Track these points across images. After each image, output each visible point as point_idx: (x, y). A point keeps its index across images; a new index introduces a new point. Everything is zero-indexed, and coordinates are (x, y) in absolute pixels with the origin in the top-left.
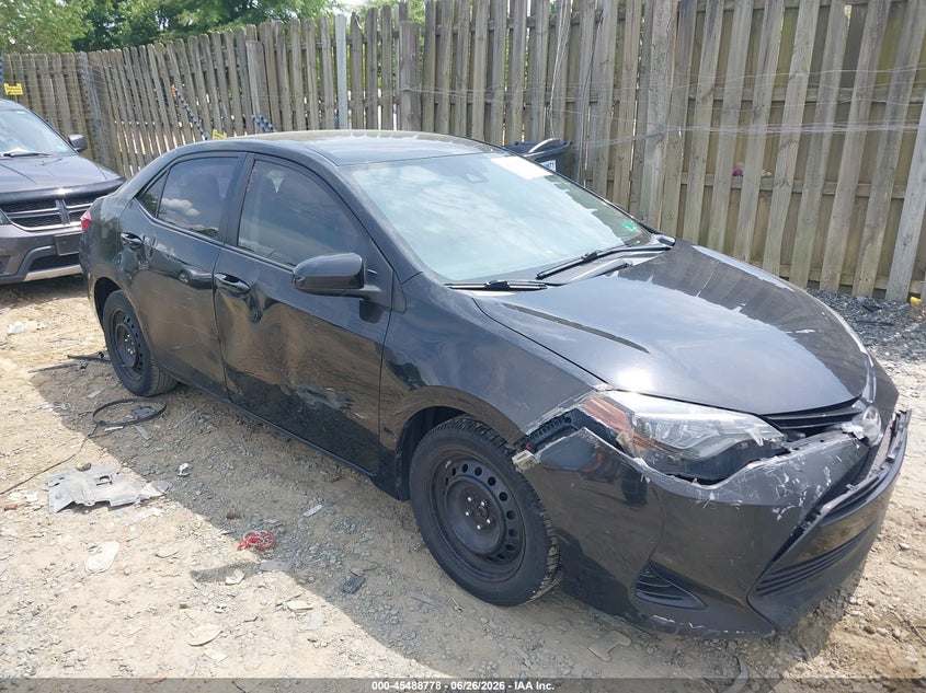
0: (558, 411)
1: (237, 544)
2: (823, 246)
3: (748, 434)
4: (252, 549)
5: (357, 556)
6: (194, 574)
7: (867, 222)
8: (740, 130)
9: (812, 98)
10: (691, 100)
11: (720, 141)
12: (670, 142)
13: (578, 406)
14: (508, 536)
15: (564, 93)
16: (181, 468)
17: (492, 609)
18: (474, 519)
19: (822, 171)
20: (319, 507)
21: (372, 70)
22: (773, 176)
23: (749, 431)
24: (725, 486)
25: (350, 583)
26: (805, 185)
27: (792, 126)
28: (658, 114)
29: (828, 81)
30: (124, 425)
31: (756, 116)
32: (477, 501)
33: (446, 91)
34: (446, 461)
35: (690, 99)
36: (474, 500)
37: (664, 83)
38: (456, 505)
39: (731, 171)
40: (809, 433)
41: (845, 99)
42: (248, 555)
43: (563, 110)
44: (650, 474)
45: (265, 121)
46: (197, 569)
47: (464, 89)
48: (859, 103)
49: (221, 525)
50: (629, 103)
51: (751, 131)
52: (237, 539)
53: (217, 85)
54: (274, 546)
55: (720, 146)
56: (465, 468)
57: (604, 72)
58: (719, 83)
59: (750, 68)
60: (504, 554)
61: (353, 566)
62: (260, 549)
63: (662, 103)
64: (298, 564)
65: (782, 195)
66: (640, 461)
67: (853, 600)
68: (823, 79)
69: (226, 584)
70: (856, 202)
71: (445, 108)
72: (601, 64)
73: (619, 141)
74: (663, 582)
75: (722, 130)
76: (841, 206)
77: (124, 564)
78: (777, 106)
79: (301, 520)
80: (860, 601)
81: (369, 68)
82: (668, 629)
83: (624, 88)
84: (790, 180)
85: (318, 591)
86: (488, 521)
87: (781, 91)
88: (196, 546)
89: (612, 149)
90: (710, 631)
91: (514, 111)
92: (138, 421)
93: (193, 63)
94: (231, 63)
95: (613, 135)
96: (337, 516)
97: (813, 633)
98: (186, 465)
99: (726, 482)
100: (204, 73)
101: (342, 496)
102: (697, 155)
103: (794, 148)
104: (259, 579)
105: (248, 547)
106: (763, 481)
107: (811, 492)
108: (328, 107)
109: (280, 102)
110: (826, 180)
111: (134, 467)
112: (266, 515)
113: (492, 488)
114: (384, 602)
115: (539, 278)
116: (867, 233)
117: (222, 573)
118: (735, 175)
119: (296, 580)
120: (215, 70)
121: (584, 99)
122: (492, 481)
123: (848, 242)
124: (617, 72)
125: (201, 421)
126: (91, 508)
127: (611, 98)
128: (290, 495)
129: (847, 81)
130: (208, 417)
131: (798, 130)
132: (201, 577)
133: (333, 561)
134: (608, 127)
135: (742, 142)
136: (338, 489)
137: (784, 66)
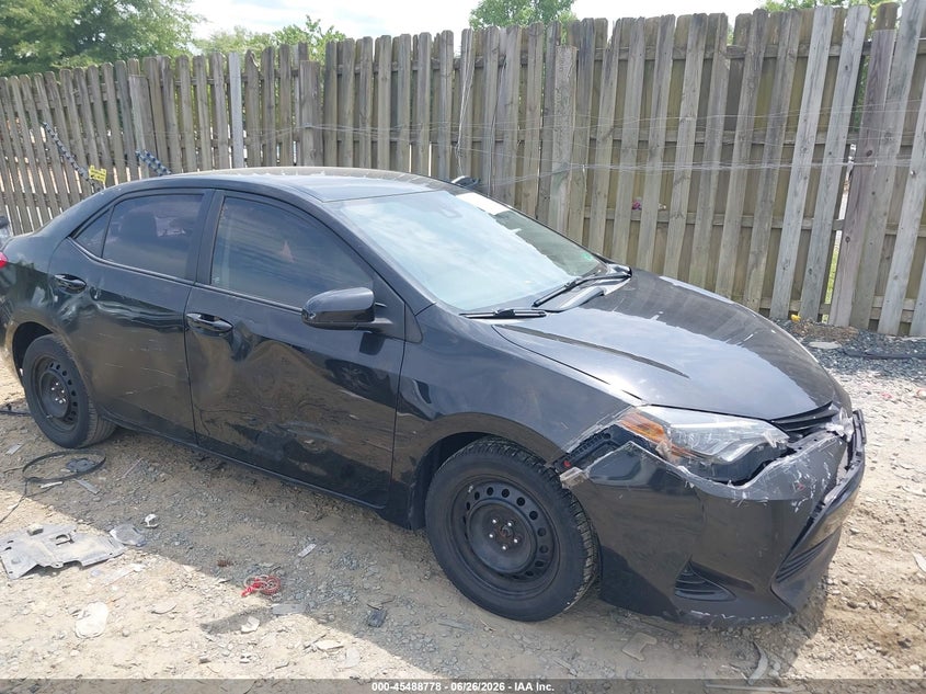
0: (597, 428)
1: (240, 591)
2: (715, 272)
3: (763, 438)
4: (257, 594)
5: (368, 591)
6: (204, 627)
7: (752, 249)
8: (638, 168)
9: (700, 140)
10: (593, 140)
11: (620, 177)
12: (574, 178)
13: (616, 422)
14: (539, 554)
15: (470, 131)
16: (147, 520)
17: (521, 626)
18: (498, 541)
19: (711, 204)
20: (312, 547)
21: (270, 107)
22: (668, 209)
23: (763, 434)
24: (753, 485)
25: (374, 617)
26: (698, 217)
27: (684, 164)
28: (563, 154)
29: (714, 125)
30: (63, 479)
31: (652, 155)
32: (503, 522)
33: (349, 129)
34: (468, 486)
35: (591, 139)
36: (498, 523)
37: (568, 123)
38: (478, 528)
39: (631, 206)
40: (805, 433)
41: (729, 141)
42: (255, 601)
43: (469, 149)
44: (694, 481)
45: (152, 157)
46: (204, 621)
47: (368, 128)
48: (741, 145)
49: (214, 573)
50: (532, 143)
51: (648, 168)
52: (237, 586)
53: (94, 121)
54: (280, 589)
55: (619, 183)
56: (490, 491)
57: (509, 113)
58: (618, 125)
59: (645, 113)
60: (534, 570)
61: (369, 601)
62: (265, 594)
63: (567, 142)
64: (312, 604)
65: (677, 227)
66: (683, 469)
67: (830, 581)
68: (709, 123)
69: (243, 633)
70: (741, 232)
71: (349, 145)
72: (506, 106)
73: (525, 178)
74: (700, 579)
75: (622, 167)
76: (728, 236)
77: (119, 626)
78: (670, 146)
79: (298, 561)
80: (836, 582)
81: (266, 106)
82: (703, 623)
83: (529, 129)
84: (684, 213)
85: (342, 628)
86: (516, 541)
87: (672, 132)
88: (195, 598)
89: (518, 186)
90: (740, 620)
91: (420, 149)
92: (78, 474)
93: (65, 95)
94: (110, 97)
95: (519, 172)
96: (334, 553)
97: (809, 613)
98: (152, 516)
99: (754, 481)
100: (79, 107)
101: (332, 533)
102: (599, 190)
103: (687, 184)
104: (275, 624)
105: (253, 592)
106: (782, 478)
107: (819, 484)
108: (222, 144)
109: (167, 138)
110: (715, 213)
111: (91, 522)
112: (260, 559)
113: (522, 508)
114: (415, 631)
115: (536, 305)
116: (751, 259)
117: (234, 622)
118: (633, 208)
119: (317, 618)
120: (92, 104)
121: (489, 140)
122: (521, 502)
123: (736, 266)
124: (522, 113)
125: (151, 469)
126: (58, 570)
127: (516, 138)
128: (276, 537)
129: (730, 125)
130: (156, 464)
131: (690, 168)
132: (214, 629)
133: (347, 598)
134: (514, 165)
135: (640, 177)
136: (324, 527)
137: (674, 112)
